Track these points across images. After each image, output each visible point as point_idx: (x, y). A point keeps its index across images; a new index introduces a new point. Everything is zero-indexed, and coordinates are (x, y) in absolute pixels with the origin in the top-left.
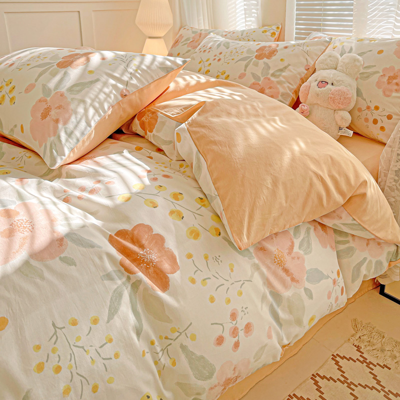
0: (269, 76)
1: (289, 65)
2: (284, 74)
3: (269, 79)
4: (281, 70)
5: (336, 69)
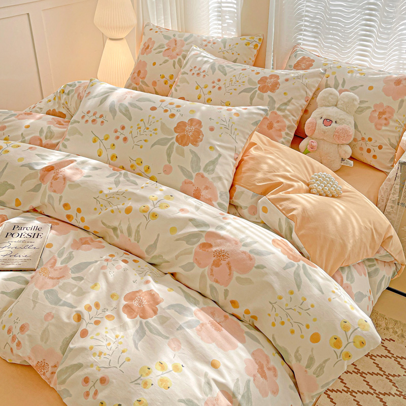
0: (275, 110)
1: (292, 98)
2: (288, 108)
3: (276, 114)
4: (286, 104)
5: (336, 106)
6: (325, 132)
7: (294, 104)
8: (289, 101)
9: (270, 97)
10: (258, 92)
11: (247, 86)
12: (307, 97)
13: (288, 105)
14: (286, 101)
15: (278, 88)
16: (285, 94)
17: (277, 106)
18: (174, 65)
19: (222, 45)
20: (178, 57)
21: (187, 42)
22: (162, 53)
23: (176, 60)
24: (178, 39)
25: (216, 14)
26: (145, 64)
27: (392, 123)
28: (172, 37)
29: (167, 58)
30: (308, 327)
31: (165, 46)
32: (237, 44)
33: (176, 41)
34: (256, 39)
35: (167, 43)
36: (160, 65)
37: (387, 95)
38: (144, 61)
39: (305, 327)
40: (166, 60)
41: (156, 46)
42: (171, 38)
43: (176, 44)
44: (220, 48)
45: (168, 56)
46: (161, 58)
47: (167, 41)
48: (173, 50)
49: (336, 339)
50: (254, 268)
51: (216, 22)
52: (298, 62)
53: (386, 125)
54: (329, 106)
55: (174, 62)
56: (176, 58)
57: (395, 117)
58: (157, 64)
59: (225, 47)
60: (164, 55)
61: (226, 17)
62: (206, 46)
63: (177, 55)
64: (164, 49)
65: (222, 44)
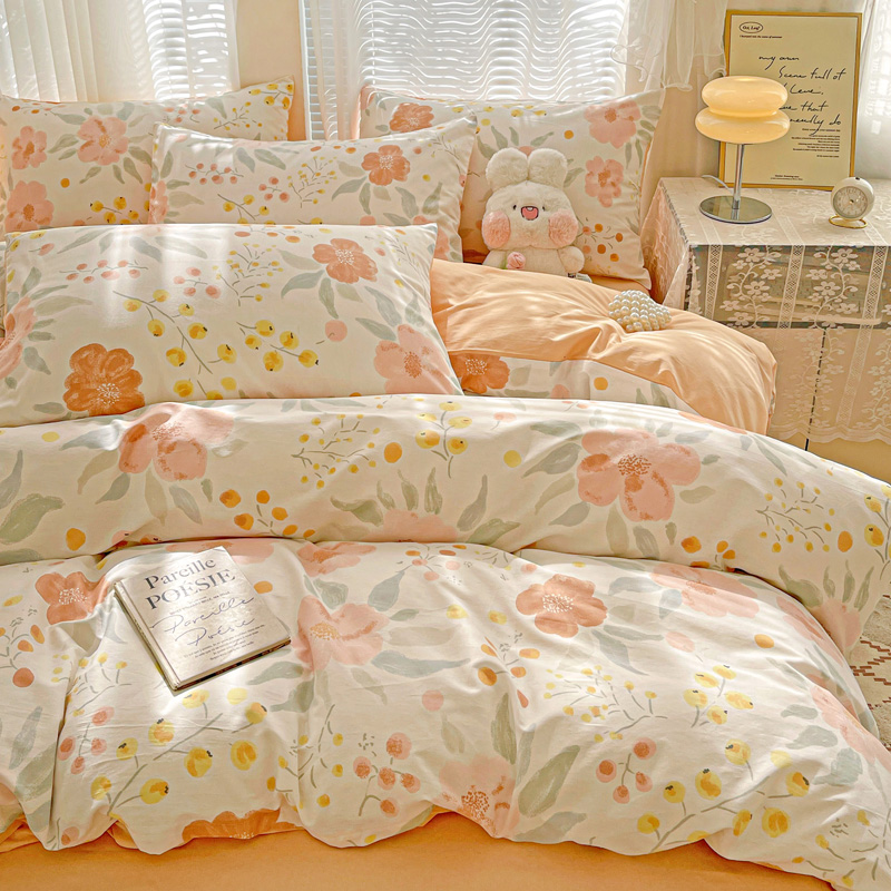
0: (421, 214)
1: (440, 184)
2: (440, 203)
4: (434, 197)
5: (528, 179)
6: (532, 232)
7: (447, 195)
8: (438, 190)
9: (400, 190)
10: (373, 185)
11: (344, 179)
12: (461, 176)
13: (439, 199)
14: (432, 192)
15: (409, 170)
16: (425, 177)
17: (420, 204)
18: (118, 175)
19: (216, 113)
20: (122, 156)
21: (128, 122)
22: (76, 156)
23: (120, 164)
24: (103, 118)
25: (163, 50)
26: (38, 189)
27: (624, 190)
28: (87, 116)
29: (94, 164)
30: (828, 528)
31: (77, 138)
32: (249, 104)
33: (100, 123)
34: (282, 87)
35: (79, 133)
36: (82, 182)
37: (603, 141)
38: (33, 183)
39: (824, 529)
40: (93, 169)
41: (51, 144)
42: (83, 119)
43: (103, 130)
44: (216, 120)
45: (95, 159)
46: (77, 167)
47: (78, 127)
48: (103, 144)
49: (871, 530)
50: (702, 466)
51: (165, 69)
52: (396, 117)
53: (617, 194)
54: (517, 183)
55: (115, 168)
56: (117, 159)
57: (627, 177)
58: (74, 182)
59: (225, 116)
60: (82, 158)
61: (201, 53)
62: (179, 120)
63: (118, 151)
64: (77, 147)
65: (215, 110)
